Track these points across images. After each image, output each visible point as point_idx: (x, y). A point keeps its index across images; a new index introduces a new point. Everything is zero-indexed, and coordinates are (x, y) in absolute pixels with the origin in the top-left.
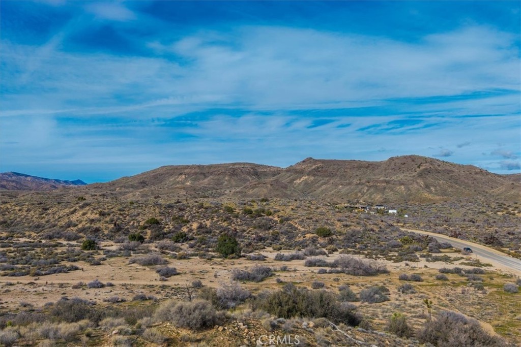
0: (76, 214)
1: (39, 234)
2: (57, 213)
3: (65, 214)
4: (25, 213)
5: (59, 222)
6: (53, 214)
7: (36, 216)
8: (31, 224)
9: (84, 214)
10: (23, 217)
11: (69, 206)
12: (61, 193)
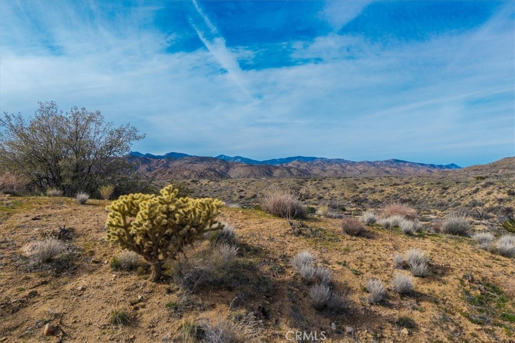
0: (480, 193)
1: (444, 212)
2: (458, 192)
3: (466, 193)
4: (427, 193)
5: (462, 201)
6: (454, 193)
7: (436, 195)
8: (433, 203)
9: (489, 194)
10: (425, 195)
11: (469, 185)
12: (441, 176)
